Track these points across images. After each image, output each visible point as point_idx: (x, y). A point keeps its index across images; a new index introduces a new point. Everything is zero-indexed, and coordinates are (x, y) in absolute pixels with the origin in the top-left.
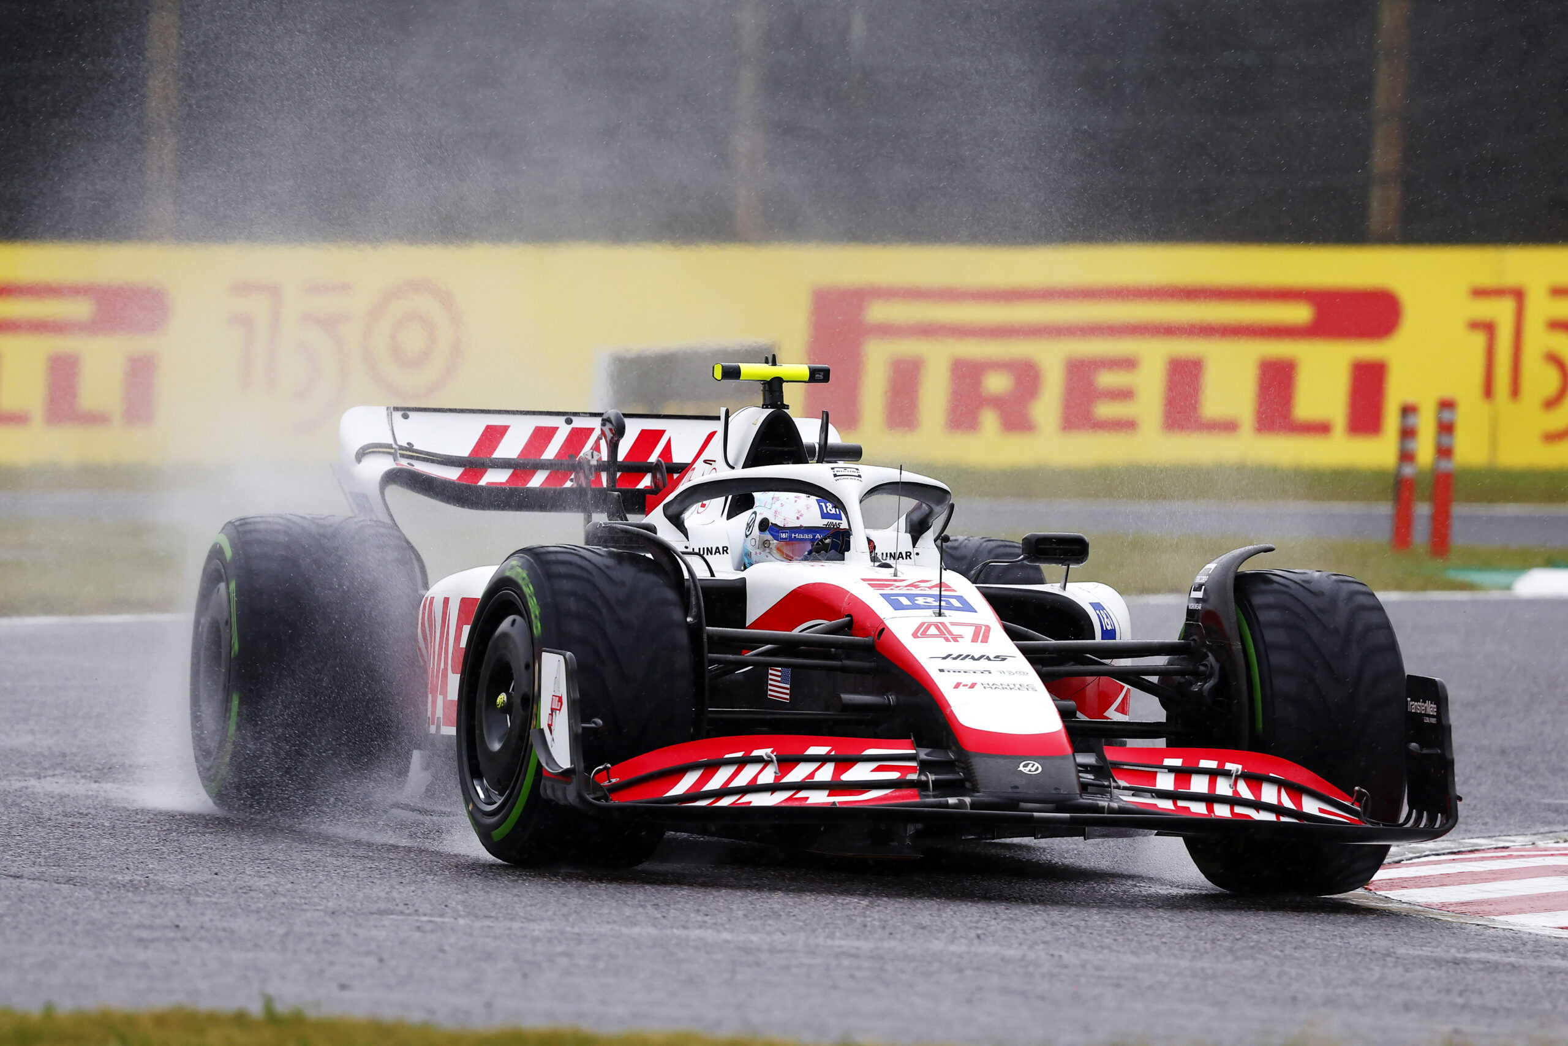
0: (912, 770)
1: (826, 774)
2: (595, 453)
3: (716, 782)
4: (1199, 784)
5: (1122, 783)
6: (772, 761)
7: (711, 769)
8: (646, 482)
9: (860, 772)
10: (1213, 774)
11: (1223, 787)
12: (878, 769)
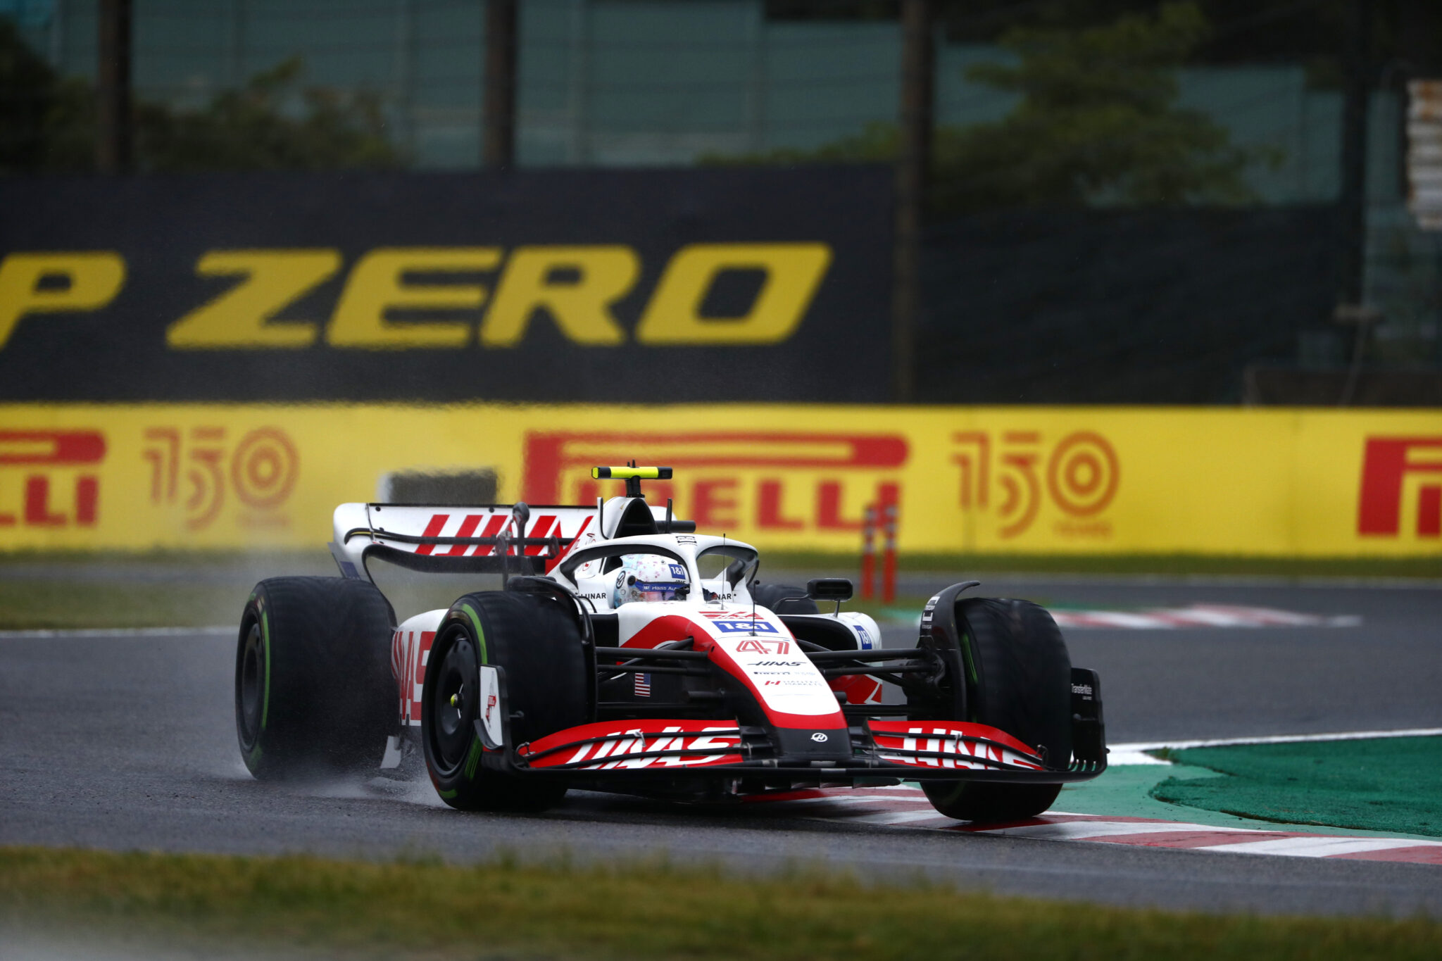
0: (736, 741)
1: (677, 745)
2: (509, 533)
3: (602, 753)
4: (933, 746)
5: (881, 746)
6: (640, 738)
7: (598, 744)
8: (544, 551)
9: (701, 744)
10: (942, 739)
11: (949, 748)
12: (712, 742)
